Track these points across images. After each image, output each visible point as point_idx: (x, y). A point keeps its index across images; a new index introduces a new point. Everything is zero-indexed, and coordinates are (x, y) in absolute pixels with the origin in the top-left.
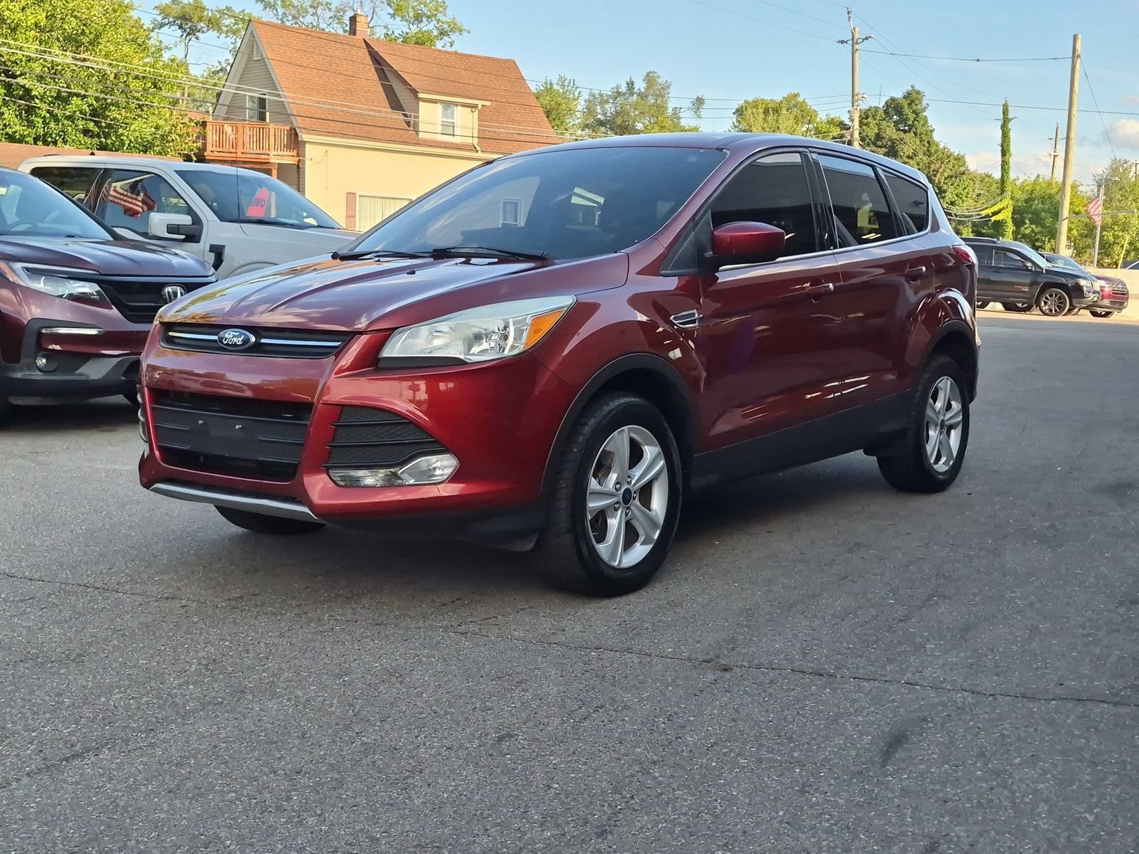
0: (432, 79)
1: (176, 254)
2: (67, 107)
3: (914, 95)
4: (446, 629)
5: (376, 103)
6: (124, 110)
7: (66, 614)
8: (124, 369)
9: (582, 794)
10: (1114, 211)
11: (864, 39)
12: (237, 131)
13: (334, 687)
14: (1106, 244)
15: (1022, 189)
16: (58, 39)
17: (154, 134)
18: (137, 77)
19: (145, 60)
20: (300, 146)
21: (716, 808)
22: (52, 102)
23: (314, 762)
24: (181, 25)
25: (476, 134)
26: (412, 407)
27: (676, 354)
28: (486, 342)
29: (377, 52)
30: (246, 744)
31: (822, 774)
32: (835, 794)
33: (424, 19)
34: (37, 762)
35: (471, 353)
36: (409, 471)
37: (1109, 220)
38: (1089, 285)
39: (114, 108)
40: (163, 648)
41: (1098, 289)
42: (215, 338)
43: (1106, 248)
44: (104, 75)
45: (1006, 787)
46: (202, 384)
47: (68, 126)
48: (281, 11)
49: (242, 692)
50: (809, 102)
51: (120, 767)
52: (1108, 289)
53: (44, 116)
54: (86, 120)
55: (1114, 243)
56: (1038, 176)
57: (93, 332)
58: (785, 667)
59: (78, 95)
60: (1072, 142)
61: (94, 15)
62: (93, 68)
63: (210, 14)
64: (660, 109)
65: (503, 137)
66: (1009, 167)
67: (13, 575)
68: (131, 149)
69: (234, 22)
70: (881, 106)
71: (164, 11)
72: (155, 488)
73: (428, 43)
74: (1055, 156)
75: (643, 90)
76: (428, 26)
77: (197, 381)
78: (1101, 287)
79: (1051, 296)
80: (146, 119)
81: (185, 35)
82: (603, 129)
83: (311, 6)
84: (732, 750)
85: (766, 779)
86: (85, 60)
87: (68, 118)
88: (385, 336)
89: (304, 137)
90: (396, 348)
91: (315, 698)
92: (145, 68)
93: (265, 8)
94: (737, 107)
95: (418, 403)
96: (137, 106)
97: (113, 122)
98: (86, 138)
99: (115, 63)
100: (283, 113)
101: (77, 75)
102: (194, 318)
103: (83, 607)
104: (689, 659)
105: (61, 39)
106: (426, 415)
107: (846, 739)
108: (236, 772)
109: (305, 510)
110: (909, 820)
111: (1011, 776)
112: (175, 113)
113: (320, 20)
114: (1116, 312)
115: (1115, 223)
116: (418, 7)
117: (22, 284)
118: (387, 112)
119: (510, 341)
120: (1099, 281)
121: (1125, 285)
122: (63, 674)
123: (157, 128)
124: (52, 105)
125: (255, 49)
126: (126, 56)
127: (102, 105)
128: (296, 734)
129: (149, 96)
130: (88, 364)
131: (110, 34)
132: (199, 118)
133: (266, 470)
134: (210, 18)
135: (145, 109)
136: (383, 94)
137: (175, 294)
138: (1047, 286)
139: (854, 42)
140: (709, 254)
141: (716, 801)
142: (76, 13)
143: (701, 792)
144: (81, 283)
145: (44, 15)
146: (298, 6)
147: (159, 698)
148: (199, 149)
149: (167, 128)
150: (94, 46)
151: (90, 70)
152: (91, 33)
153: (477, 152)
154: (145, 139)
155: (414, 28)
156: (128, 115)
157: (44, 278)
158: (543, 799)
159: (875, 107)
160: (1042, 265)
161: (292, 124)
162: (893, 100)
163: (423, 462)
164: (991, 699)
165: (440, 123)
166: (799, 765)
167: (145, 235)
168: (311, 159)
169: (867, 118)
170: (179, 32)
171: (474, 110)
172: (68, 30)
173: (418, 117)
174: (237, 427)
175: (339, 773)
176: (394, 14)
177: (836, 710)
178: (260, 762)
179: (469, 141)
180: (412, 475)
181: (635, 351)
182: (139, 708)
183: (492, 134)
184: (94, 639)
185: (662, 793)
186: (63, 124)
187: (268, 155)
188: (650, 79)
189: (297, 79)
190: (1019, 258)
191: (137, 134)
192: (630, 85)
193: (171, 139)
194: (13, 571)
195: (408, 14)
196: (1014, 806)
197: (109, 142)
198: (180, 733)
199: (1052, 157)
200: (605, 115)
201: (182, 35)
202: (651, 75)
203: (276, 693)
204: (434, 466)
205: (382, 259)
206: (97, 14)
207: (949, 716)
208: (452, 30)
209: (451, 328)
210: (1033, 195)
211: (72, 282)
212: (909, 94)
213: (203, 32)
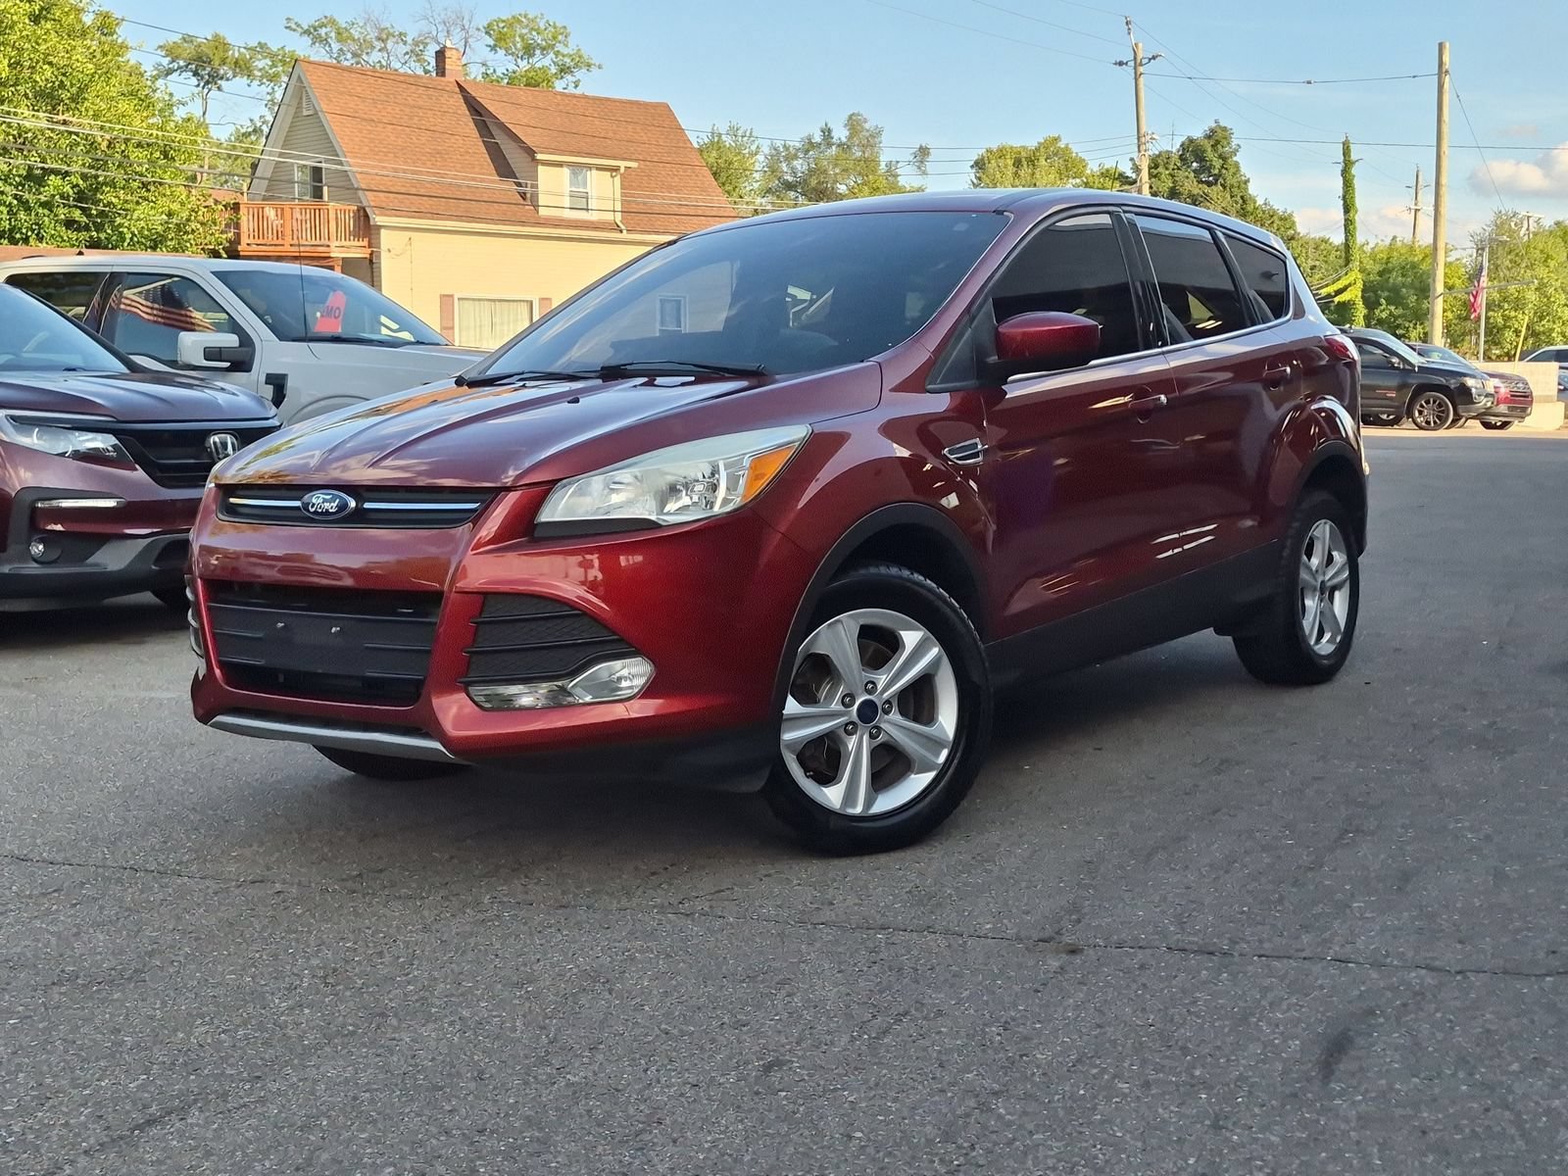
0: (555, 134)
1: (223, 389)
2: (42, 189)
3: (1220, 134)
4: (662, 909)
5: (477, 170)
6: (122, 192)
7: (110, 912)
8: (156, 553)
9: (899, 1145)
10: (1503, 283)
11: (1150, 59)
12: (282, 214)
13: (514, 1002)
14: (1494, 327)
15: (1373, 257)
16: (26, 95)
17: (166, 223)
18: (139, 145)
19: (151, 121)
20: (373, 232)
21: (1096, 1157)
22: (20, 184)
23: (502, 1115)
24: (197, 70)
25: (618, 207)
26: (581, 591)
27: (952, 500)
28: (687, 495)
29: (474, 97)
30: (399, 1092)
31: (1240, 1100)
32: (1264, 1129)
33: (538, 52)
34: (95, 1134)
35: (665, 511)
36: (582, 684)
37: (1496, 296)
38: (1480, 385)
39: (108, 189)
40: (257, 955)
41: (1492, 391)
42: (297, 504)
43: (1494, 335)
44: (92, 143)
45: (1507, 1107)
46: (279, 571)
47: (44, 215)
48: (335, 46)
49: (383, 1015)
50: (1075, 149)
51: (218, 1135)
52: (1504, 391)
53: (10, 204)
54: (70, 207)
55: (1505, 326)
56: (1394, 238)
57: (111, 503)
58: (1157, 943)
59: (56, 172)
60: (1444, 190)
61: (77, 60)
62: (77, 134)
63: (237, 55)
64: (869, 164)
65: (656, 209)
66: (1354, 228)
67: (25, 858)
68: (134, 245)
69: (270, 63)
70: (1174, 150)
71: (171, 52)
72: (214, 723)
73: (545, 84)
74: (1416, 210)
75: (844, 140)
76: (544, 61)
77: (272, 567)
78: (1495, 387)
79: (1428, 402)
80: (154, 202)
81: (202, 84)
82: (792, 194)
83: (379, 39)
84: (1104, 1071)
85: (1160, 1110)
86: (65, 123)
87: (44, 205)
88: (543, 491)
89: (378, 219)
90: (559, 509)
91: (488, 1020)
92: (150, 132)
93: (314, 43)
94: (976, 158)
95: (592, 586)
96: (140, 185)
97: (107, 209)
98: (69, 232)
99: (108, 125)
100: (347, 188)
101: (55, 144)
102: (261, 477)
103: (133, 900)
104: (1019, 939)
105: (30, 95)
106: (604, 601)
107: (1265, 1047)
108: (391, 1135)
109: (437, 745)
110: (1379, 1162)
111: (1510, 1090)
112: (194, 192)
113: (391, 58)
114: (1516, 422)
115: (1505, 299)
116: (529, 36)
117: (5, 439)
118: (493, 182)
119: (722, 492)
120: (1492, 379)
121: (1527, 384)
122: (117, 1000)
123: (170, 214)
124: (20, 188)
125: (304, 99)
126: (124, 116)
127: (91, 185)
128: (469, 1075)
129: (158, 170)
130: (104, 549)
131: (98, 86)
132: (230, 199)
133: (374, 690)
134: (237, 59)
135: (153, 188)
136: (487, 156)
137: (224, 445)
138: (1422, 389)
139: (1137, 64)
140: (994, 359)
141: (1095, 1146)
142: (51, 58)
143: (1070, 1134)
144: (91, 435)
145: (6, 62)
146: (359, 39)
147: (261, 1027)
148: (230, 242)
149: (185, 215)
150: (78, 103)
151: (74, 137)
152: (72, 85)
153: (621, 231)
154: (153, 231)
155: (524, 65)
156: (129, 197)
157: (37, 430)
158: (843, 1155)
159: (1168, 151)
160: (1413, 361)
161: (361, 202)
162: (1191, 141)
163: (602, 670)
164: (1459, 978)
165: (567, 193)
166: (1205, 1088)
167: (173, 364)
168: (389, 251)
169: (1156, 166)
170: (194, 81)
171: (614, 174)
172: (41, 83)
173: (537, 186)
174: (333, 630)
175: (541, 1129)
176: (495, 45)
177: (1241, 1004)
178: (424, 1118)
179: (609, 217)
180: (588, 690)
181: (897, 499)
182: (234, 1046)
183: (641, 206)
184: (155, 946)
185: (1014, 1139)
186: (37, 214)
187: (328, 246)
188: (854, 123)
189: (365, 140)
190: (1381, 352)
191: (143, 224)
192: (827, 133)
193: (190, 230)
194: (25, 852)
195: (515, 45)
196: (1524, 1135)
197: (103, 236)
198: (300, 1080)
199: (1413, 211)
200: (794, 173)
201: (198, 85)
202: (854, 118)
203: (431, 1015)
204: (618, 675)
205: (528, 383)
206: (80, 60)
207: (1405, 1005)
208: (576, 65)
209: (636, 477)
210: (1390, 265)
211: (77, 434)
212: (1213, 131)
213: (228, 79)
